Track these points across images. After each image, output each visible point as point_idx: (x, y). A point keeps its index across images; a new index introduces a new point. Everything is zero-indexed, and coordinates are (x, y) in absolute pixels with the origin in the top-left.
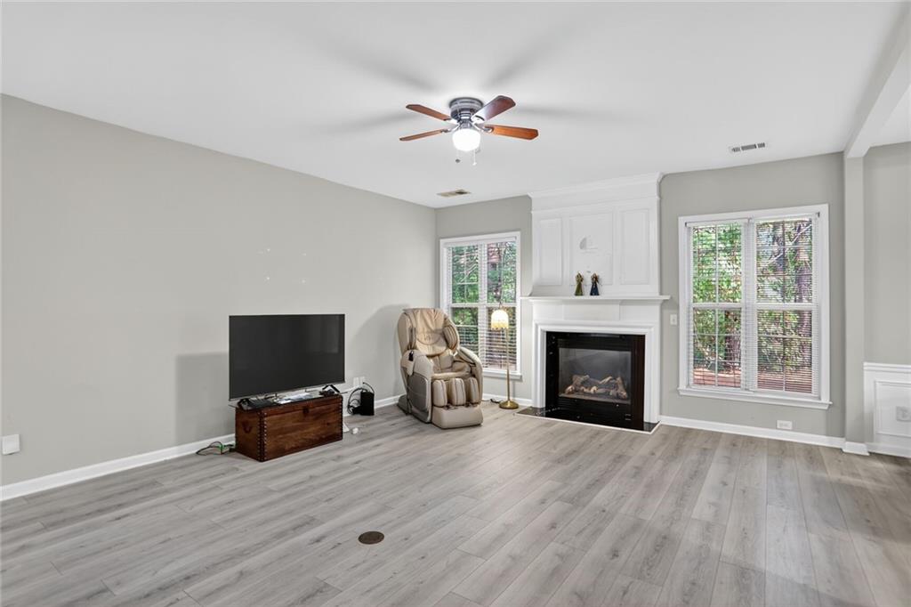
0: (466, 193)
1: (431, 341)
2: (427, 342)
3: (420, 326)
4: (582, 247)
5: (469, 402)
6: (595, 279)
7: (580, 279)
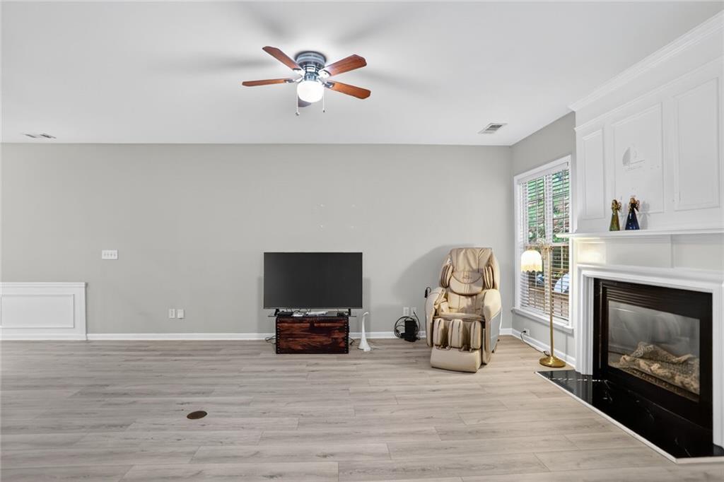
0: (499, 126)
1: (470, 281)
2: (465, 280)
3: (461, 263)
4: (625, 163)
5: (466, 346)
6: (634, 205)
7: (616, 206)
